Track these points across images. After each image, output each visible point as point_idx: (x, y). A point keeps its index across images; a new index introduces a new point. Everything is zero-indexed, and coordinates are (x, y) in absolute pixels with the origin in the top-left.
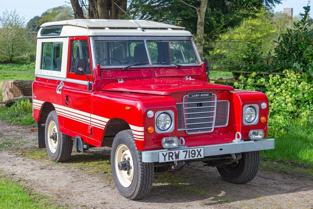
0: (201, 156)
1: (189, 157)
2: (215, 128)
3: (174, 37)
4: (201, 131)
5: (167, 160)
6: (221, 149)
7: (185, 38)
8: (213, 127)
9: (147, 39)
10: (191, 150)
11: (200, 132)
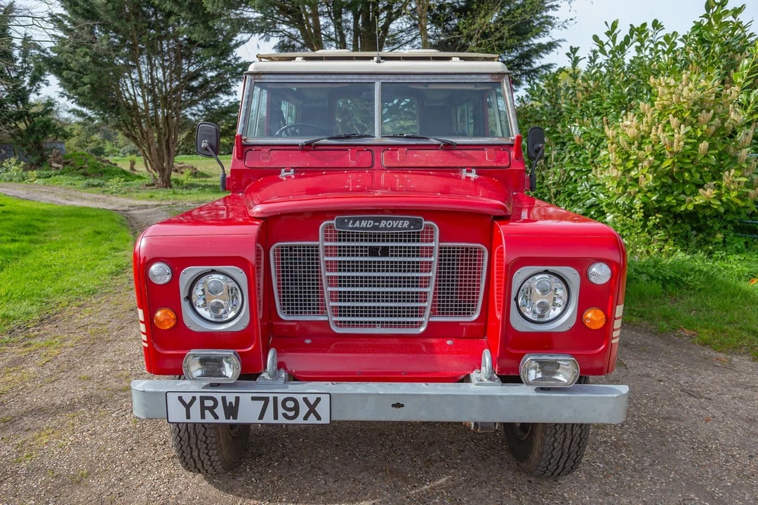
0: (319, 418)
1: (276, 417)
2: (430, 324)
3: (457, 77)
4: (382, 326)
5: (196, 417)
6: (398, 405)
7: (487, 79)
8: (425, 319)
9: (383, 81)
10: (281, 398)
11: (378, 330)
